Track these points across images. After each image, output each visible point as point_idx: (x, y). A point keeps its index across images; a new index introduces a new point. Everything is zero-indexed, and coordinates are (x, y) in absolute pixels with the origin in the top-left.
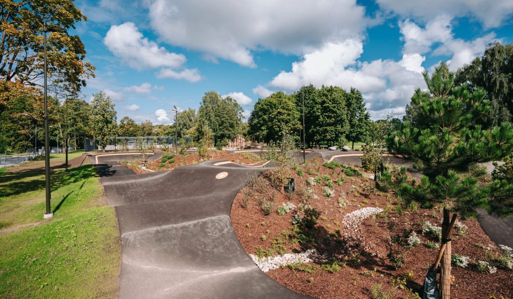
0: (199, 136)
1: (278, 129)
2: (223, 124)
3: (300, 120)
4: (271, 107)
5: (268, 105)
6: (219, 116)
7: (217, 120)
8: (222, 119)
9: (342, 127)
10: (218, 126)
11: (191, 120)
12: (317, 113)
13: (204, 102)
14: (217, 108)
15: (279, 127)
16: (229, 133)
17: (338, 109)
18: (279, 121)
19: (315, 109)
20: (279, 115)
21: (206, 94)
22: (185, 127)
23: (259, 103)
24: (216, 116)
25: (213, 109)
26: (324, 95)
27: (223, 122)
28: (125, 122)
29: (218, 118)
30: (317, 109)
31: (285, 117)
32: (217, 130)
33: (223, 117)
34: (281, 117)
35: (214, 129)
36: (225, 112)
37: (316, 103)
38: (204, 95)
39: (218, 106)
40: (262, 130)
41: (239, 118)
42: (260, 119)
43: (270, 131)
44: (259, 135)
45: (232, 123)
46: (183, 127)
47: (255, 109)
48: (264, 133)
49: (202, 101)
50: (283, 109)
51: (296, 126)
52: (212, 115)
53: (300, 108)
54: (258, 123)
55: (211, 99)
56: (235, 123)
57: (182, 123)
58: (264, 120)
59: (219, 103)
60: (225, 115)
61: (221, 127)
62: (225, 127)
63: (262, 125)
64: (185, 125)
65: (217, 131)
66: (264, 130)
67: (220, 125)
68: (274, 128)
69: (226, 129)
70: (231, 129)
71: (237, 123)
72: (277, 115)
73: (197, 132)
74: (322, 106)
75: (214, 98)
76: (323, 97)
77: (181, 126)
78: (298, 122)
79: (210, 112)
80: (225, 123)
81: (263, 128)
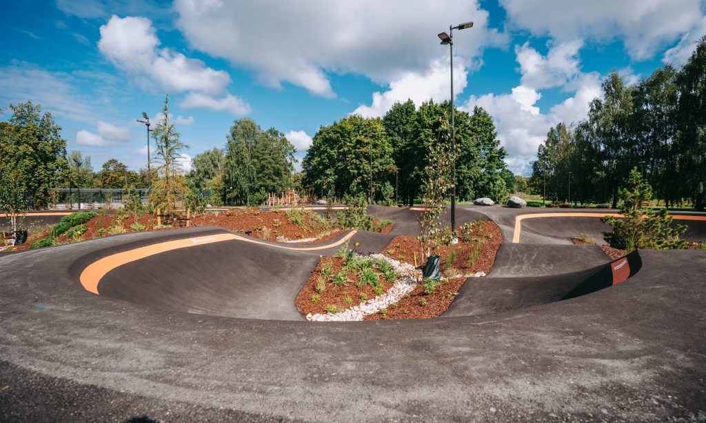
0: (225, 188)
1: (356, 172)
2: (263, 170)
3: (393, 156)
4: (342, 135)
5: (337, 132)
6: (258, 158)
7: (254, 164)
8: (262, 162)
9: (469, 168)
10: (255, 173)
11: (216, 166)
12: (426, 143)
13: (233, 135)
14: (253, 144)
15: (358, 168)
16: (272, 184)
17: (462, 135)
18: (357, 157)
19: (423, 136)
20: (358, 146)
21: (236, 122)
22: (207, 176)
23: (321, 133)
24: (252, 158)
25: (247, 147)
26: (437, 112)
27: (263, 167)
28: (111, 168)
29: (255, 160)
30: (426, 136)
31: (369, 150)
32: (254, 178)
33: (263, 159)
34: (363, 150)
35: (250, 178)
36: (267, 152)
37: (424, 126)
38: (234, 125)
39: (256, 142)
40: (327, 176)
41: (289, 161)
42: (323, 156)
43: (340, 176)
44: (321, 185)
45: (279, 169)
46: (203, 177)
47: (314, 143)
48: (330, 180)
49: (230, 134)
50: (366, 136)
51: (388, 167)
52: (247, 155)
53: (391, 138)
54: (320, 163)
55: (244, 130)
56: (282, 168)
57: (202, 169)
58: (330, 157)
59: (258, 137)
60: (267, 156)
61: (260, 175)
62: (267, 174)
63: (327, 167)
64: (206, 173)
65: (253, 181)
66: (331, 175)
67: (258, 172)
68: (348, 170)
69: (269, 178)
70: (277, 178)
71: (285, 170)
72: (354, 147)
73: (223, 183)
74: (434, 131)
75: (250, 130)
76: (434, 117)
77: (201, 175)
78: (391, 159)
79: (242, 151)
80: (267, 168)
81: (328, 172)
